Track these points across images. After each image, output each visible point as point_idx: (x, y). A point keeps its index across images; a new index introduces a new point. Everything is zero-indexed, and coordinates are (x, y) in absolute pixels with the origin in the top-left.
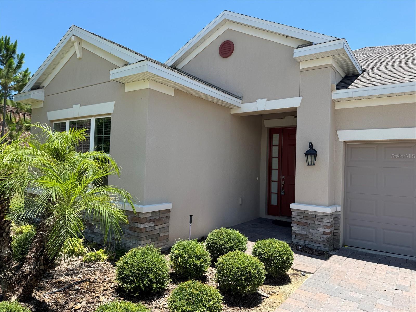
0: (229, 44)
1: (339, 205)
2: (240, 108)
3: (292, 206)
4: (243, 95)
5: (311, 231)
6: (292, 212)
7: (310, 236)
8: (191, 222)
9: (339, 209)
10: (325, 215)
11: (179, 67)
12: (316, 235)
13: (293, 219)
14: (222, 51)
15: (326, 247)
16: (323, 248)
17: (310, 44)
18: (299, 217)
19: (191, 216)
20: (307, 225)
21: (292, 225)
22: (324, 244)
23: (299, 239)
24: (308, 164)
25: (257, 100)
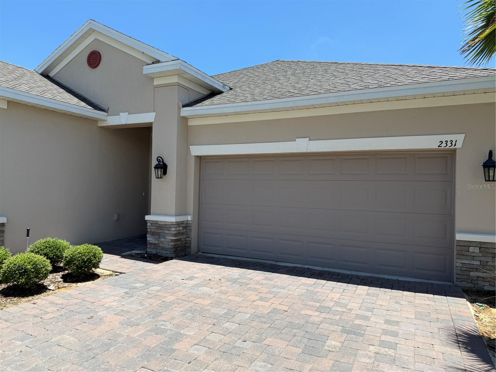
0: (95, 54)
1: (190, 215)
2: (106, 120)
3: (147, 218)
4: (108, 108)
5: (162, 240)
6: (147, 223)
7: (161, 245)
8: (28, 236)
9: (189, 218)
10: (171, 225)
11: (51, 74)
12: (166, 243)
13: (149, 230)
14: (90, 61)
15: (172, 253)
16: (170, 255)
17: (158, 62)
18: (152, 227)
19: (28, 230)
20: (158, 234)
21: (147, 236)
22: (171, 250)
23: (152, 248)
24: (157, 177)
25: (120, 113)
